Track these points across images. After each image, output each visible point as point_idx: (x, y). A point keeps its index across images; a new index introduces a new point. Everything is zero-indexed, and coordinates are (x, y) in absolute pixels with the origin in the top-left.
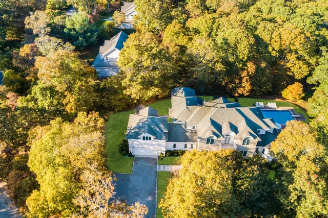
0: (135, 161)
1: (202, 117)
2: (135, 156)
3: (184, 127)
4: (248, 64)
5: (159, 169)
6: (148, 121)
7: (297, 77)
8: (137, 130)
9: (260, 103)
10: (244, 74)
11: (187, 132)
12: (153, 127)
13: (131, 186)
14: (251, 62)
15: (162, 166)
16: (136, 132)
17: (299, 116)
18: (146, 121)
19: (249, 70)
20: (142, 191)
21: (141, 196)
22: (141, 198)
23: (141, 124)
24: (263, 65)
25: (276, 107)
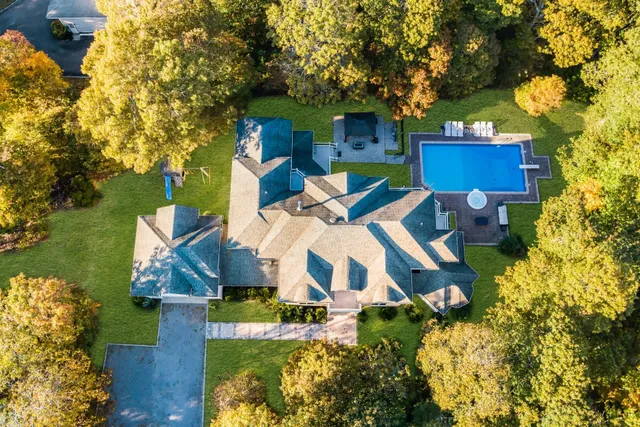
0: (163, 314)
1: (293, 241)
2: (163, 302)
4: (431, 50)
5: (210, 332)
6: (172, 257)
7: (558, 62)
8: (151, 277)
9: (455, 123)
10: (419, 78)
11: (263, 265)
12: (184, 270)
13: (156, 375)
14: (440, 45)
15: (215, 326)
16: (149, 281)
17: (537, 167)
18: (168, 258)
19: (433, 65)
20: (177, 385)
21: (176, 397)
22: (176, 401)
23: (158, 264)
24: (473, 46)
25: (490, 134)
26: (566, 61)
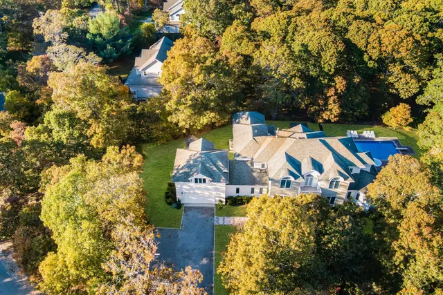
0: (185, 212)
1: (275, 151)
2: (185, 206)
3: (249, 165)
4: (336, 79)
5: (217, 221)
6: (201, 158)
7: (402, 96)
8: (186, 170)
9: (352, 132)
10: (331, 92)
11: (254, 172)
12: (208, 165)
13: (179, 245)
14: (340, 76)
15: (221, 218)
16: (185, 172)
17: (406, 149)
18: (199, 157)
19: (337, 86)
20: (195, 251)
21: (193, 258)
22: (193, 260)
23: (191, 162)
24: (357, 80)
25: (374, 136)
26: (406, 94)
